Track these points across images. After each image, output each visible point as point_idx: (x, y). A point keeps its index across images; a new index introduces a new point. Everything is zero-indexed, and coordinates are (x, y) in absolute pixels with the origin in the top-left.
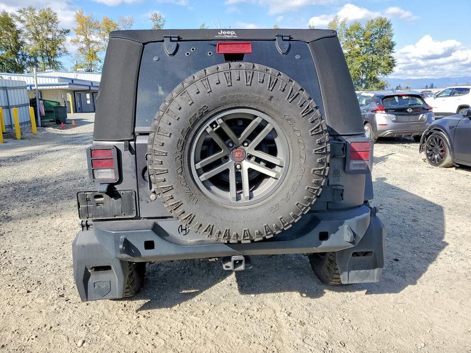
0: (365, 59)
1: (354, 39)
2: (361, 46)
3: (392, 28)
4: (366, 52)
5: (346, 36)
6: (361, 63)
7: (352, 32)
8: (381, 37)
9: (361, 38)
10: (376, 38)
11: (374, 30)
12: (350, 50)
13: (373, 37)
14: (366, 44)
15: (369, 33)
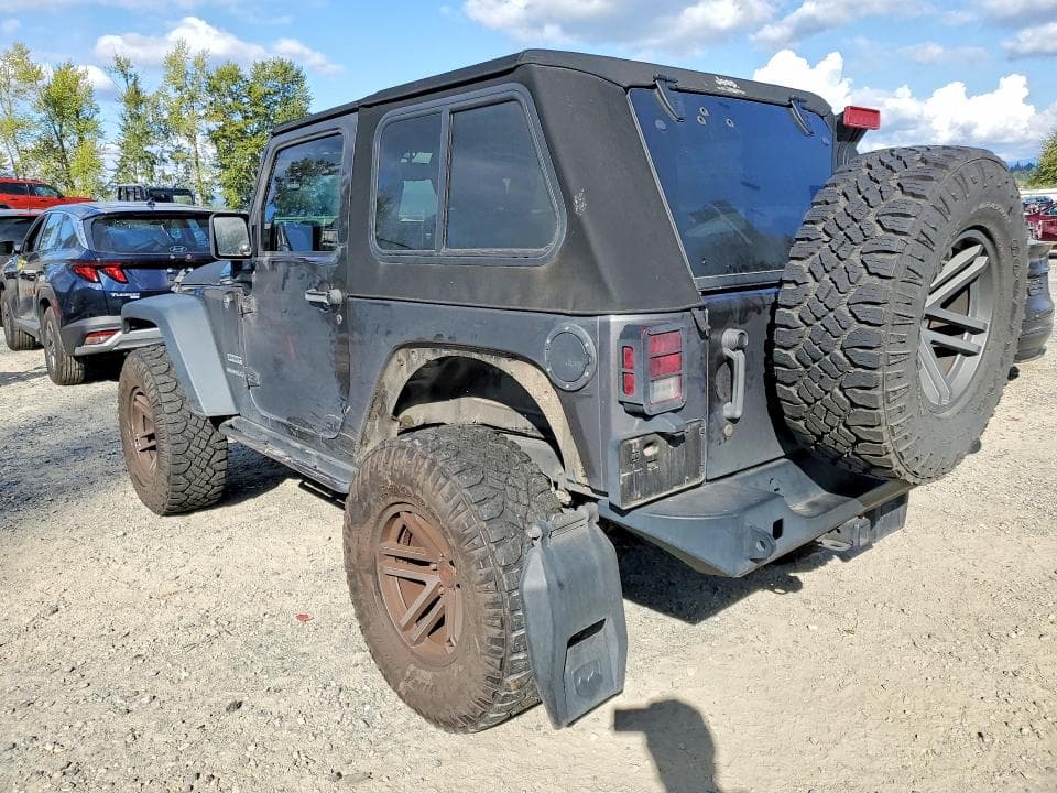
0: (257, 146)
1: (229, 100)
2: (246, 117)
3: (306, 85)
4: (259, 131)
5: (211, 92)
6: (252, 154)
7: (223, 84)
8: (287, 101)
9: (245, 100)
10: (276, 103)
11: (271, 85)
12: (222, 123)
13: (269, 99)
14: (256, 114)
15: (260, 89)
